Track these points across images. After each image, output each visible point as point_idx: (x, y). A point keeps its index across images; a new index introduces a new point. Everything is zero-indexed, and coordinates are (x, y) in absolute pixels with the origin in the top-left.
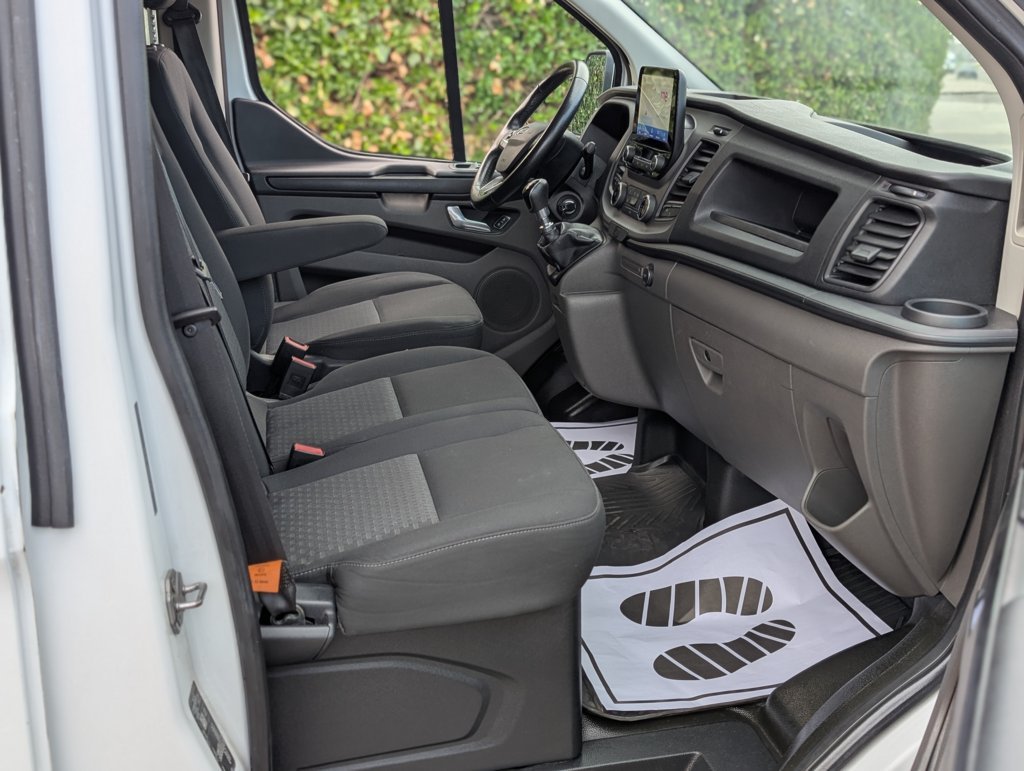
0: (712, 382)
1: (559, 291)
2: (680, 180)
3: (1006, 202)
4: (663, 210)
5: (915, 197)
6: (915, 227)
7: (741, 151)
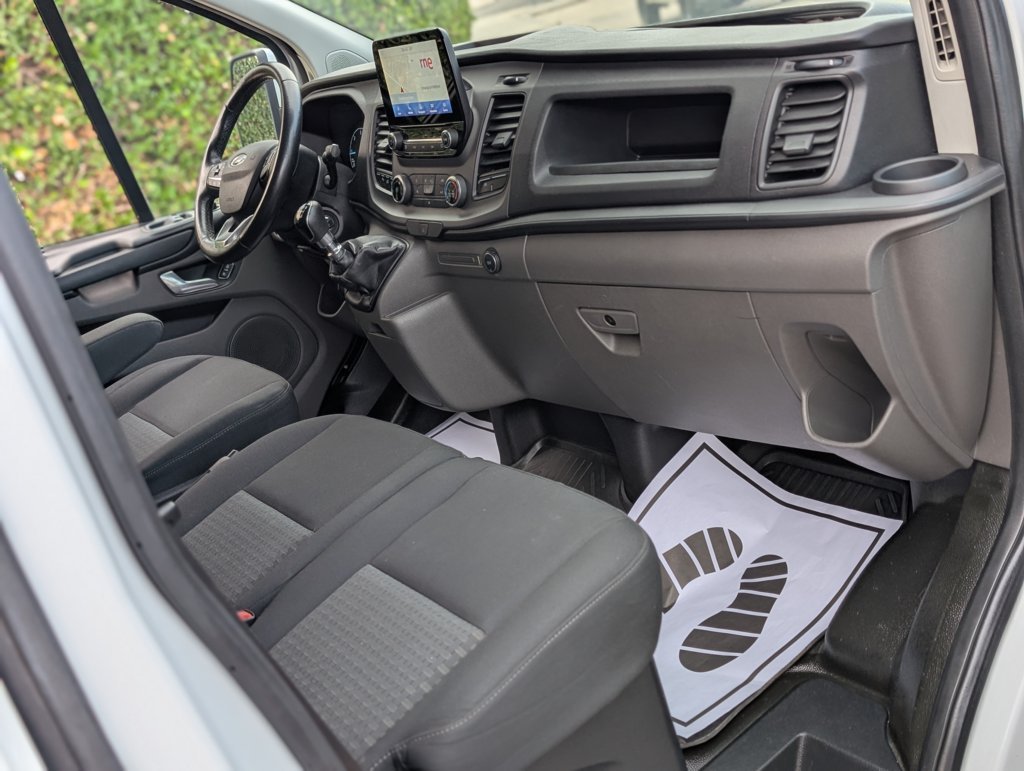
0: (618, 346)
1: (379, 317)
2: (488, 145)
3: (914, 43)
4: (480, 186)
5: (833, 68)
6: (844, 98)
7: (559, 91)
